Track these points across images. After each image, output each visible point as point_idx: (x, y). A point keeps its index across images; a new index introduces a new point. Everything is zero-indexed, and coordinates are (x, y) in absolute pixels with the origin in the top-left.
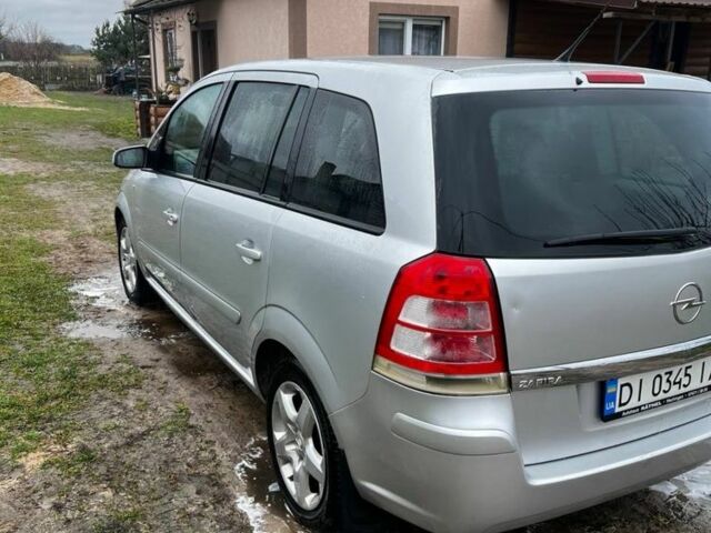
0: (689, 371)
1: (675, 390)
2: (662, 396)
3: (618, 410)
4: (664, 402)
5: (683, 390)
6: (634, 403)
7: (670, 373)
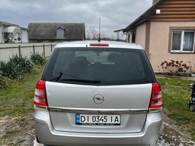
0: (106, 118)
1: (101, 122)
2: (96, 122)
3: (80, 122)
4: (97, 124)
5: (104, 122)
6: (86, 122)
7: (99, 117)
